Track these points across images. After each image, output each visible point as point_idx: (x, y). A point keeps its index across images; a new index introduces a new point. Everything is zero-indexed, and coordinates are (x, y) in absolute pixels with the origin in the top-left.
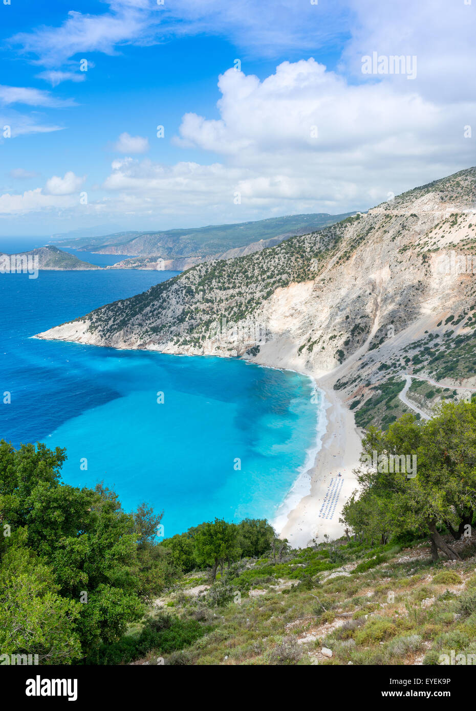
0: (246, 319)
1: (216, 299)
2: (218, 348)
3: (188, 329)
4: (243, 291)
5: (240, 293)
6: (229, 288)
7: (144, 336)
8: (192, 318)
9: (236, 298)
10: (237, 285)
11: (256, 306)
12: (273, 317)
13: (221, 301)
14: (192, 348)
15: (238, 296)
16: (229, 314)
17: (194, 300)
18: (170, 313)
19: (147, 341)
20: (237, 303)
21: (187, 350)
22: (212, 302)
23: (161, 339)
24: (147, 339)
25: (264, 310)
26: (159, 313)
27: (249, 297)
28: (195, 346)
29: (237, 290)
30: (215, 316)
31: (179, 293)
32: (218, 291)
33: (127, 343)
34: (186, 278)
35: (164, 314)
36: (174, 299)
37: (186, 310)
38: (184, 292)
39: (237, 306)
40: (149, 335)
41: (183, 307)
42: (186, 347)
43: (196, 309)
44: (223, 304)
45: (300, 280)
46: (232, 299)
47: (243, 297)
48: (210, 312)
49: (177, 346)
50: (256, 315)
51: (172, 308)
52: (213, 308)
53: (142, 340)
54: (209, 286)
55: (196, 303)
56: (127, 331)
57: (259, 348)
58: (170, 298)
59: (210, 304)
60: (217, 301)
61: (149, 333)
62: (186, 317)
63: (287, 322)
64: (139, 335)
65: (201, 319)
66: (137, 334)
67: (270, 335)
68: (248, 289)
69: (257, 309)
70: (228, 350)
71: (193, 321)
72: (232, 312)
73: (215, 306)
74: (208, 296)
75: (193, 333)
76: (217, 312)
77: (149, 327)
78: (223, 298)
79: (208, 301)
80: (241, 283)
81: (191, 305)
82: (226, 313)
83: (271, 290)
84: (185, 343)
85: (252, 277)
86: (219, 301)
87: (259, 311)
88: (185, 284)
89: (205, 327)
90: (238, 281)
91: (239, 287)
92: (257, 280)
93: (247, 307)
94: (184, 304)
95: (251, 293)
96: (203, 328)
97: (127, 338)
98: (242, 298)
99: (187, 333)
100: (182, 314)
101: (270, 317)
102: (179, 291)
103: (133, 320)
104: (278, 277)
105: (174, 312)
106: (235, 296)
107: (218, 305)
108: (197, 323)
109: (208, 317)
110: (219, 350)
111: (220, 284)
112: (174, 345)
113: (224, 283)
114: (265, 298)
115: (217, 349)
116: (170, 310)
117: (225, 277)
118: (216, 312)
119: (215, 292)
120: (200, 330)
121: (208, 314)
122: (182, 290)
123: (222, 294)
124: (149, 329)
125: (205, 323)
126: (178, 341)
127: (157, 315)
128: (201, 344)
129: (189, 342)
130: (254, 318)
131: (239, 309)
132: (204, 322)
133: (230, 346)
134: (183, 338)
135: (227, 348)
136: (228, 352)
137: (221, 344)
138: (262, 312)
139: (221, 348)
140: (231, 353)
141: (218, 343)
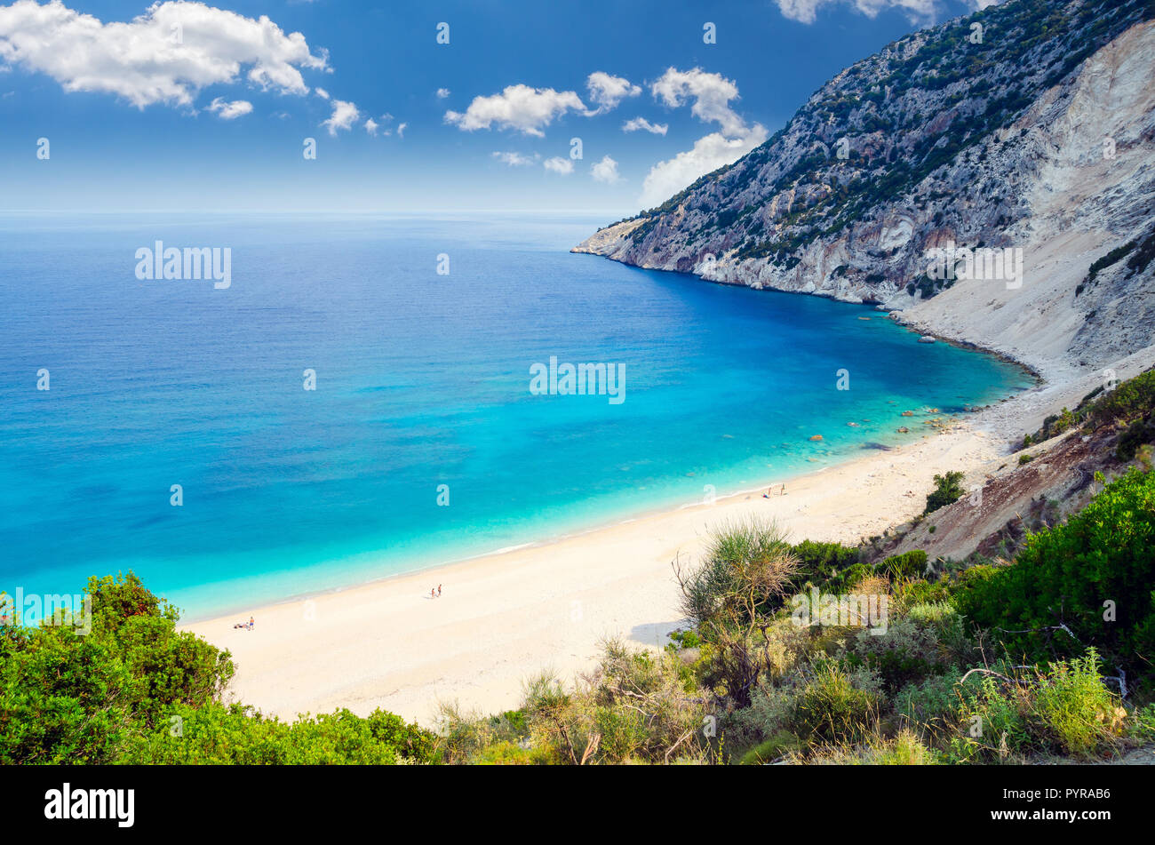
0: (952, 164)
2: (842, 270)
3: (785, 213)
4: (992, 80)
11: (1009, 118)
16: (919, 161)
17: (842, 130)
19: (700, 250)
23: (727, 246)
24: (701, 245)
28: (780, 260)
32: (919, 93)
33: (660, 255)
39: (954, 128)
40: (709, 235)
42: (758, 264)
44: (916, 133)
46: (945, 110)
47: (985, 98)
48: (871, 160)
50: (995, 149)
53: (689, 248)
54: (902, 83)
55: (842, 137)
59: (878, 134)
60: (905, 123)
61: (711, 230)
63: (1119, 166)
66: (689, 230)
67: (1023, 222)
70: (871, 279)
71: (809, 187)
72: (928, 155)
75: (793, 223)
77: (718, 214)
96: (826, 210)
100: (794, 169)
106: (959, 100)
107: (902, 136)
110: (842, 278)
115: (837, 273)
116: (777, 165)
119: (909, 96)
121: (861, 165)
123: (926, 101)
124: (716, 220)
128: (797, 255)
130: (983, 158)
135: (870, 272)
136: (865, 288)
137: (853, 257)
138: (1024, 133)
139: (849, 273)
140: (874, 291)
141: (843, 251)
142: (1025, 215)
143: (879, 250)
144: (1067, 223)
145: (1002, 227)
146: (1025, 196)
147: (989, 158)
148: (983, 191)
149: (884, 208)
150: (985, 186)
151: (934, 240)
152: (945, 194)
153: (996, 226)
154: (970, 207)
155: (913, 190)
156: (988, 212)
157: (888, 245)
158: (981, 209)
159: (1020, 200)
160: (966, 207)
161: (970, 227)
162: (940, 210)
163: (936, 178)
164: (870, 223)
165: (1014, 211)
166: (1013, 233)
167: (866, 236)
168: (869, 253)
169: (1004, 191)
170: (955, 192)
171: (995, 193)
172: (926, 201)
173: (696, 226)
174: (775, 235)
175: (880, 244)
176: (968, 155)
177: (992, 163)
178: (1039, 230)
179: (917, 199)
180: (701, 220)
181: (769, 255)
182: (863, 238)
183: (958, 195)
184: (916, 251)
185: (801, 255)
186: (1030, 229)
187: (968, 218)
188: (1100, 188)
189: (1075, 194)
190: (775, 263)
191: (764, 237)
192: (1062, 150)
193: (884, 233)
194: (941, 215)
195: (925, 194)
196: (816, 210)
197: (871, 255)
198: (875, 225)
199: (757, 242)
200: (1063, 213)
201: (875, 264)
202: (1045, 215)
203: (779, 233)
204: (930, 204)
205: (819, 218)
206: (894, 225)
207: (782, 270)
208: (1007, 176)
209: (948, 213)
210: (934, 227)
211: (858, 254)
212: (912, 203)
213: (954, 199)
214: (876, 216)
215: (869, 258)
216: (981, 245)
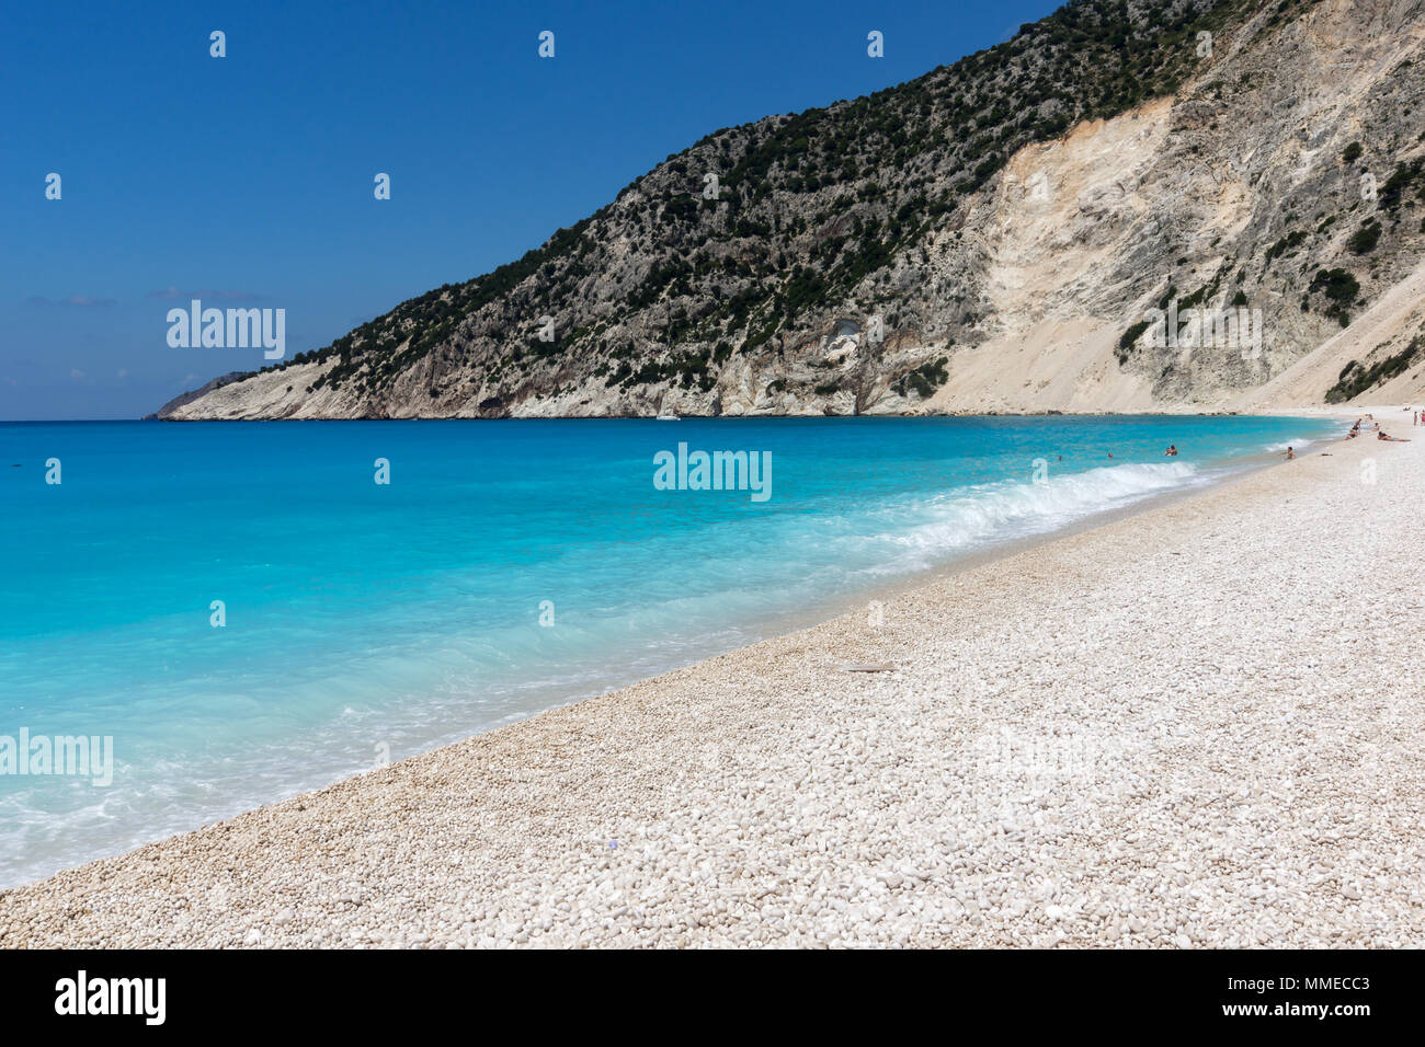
0: (893, 266)
1: (778, 222)
2: (780, 385)
3: (664, 329)
4: (884, 183)
5: (872, 193)
6: (829, 181)
7: (506, 369)
8: (683, 289)
9: (854, 207)
10: (862, 170)
11: (935, 221)
12: (1007, 253)
13: (799, 225)
14: (677, 392)
15: (862, 201)
16: (826, 266)
17: (694, 234)
18: (604, 285)
19: (515, 388)
20: (858, 225)
21: (657, 402)
22: (764, 233)
23: (565, 377)
24: (514, 379)
25: (967, 232)
26: (566, 289)
27: (904, 197)
28: (687, 383)
29: (860, 184)
30: (772, 279)
31: (645, 215)
32: (786, 195)
33: (442, 400)
34: (670, 171)
35: (582, 290)
36: (624, 239)
37: (662, 268)
38: (661, 210)
39: (857, 233)
40: (523, 367)
41: (652, 258)
42: (654, 390)
43: (701, 259)
44: (805, 238)
45: (1109, 108)
46: (838, 214)
47: (884, 201)
48: (753, 267)
49: (617, 387)
50: (934, 251)
51: (614, 268)
52: (765, 254)
53: (497, 386)
54: (755, 184)
55: (702, 241)
56: (446, 358)
57: (945, 368)
58: (610, 234)
59: (754, 239)
60: (784, 227)
61: (524, 360)
62: (662, 290)
63: (1065, 264)
64: (489, 369)
65: (716, 291)
66: (482, 364)
67: (991, 317)
68: (903, 173)
69: (938, 230)
70: (821, 391)
71: (686, 299)
72: (839, 259)
73: (774, 248)
74: (750, 216)
75: (683, 341)
76: (782, 264)
77: (526, 342)
78: (808, 215)
79: (746, 230)
80: (877, 161)
81: (686, 253)
82: (817, 266)
83: (993, 157)
84: (651, 374)
85: (923, 133)
86: (791, 228)
87: (944, 236)
88: (669, 186)
89: (731, 317)
90: (864, 157)
91: (867, 174)
92: (941, 140)
93: (897, 232)
94: (657, 247)
95: (914, 184)
96: (724, 323)
97: (445, 380)
98: (878, 205)
99: (662, 340)
100: (648, 279)
101: (992, 254)
102: (644, 210)
103: (470, 320)
104: (1022, 116)
105: (619, 281)
106: (850, 202)
107: (786, 240)
108: (701, 305)
109: (746, 283)
110: (782, 394)
111: (795, 174)
112: (608, 385)
113: (813, 168)
114: (972, 188)
115: (773, 390)
116: (606, 277)
117: (818, 150)
118: (776, 266)
119: (775, 197)
120: (713, 327)
121: (745, 273)
122: (654, 207)
123: (802, 205)
124: (525, 349)
125: (731, 305)
126: (625, 370)
127: (558, 295)
128: (711, 375)
129: (664, 369)
130: (926, 260)
131: (864, 244)
132: (726, 302)
133: (830, 376)
134: (645, 361)
135: (816, 384)
136: (818, 400)
137: (790, 369)
138: (959, 236)
139: (792, 387)
140: (830, 403)
141: (777, 365)
142: (992, 311)
143: (821, 360)
144: (1038, 316)
145: (971, 324)
146: (984, 293)
147: (931, 259)
148: (939, 291)
149: (820, 315)
150: (940, 286)
151: (895, 342)
152: (892, 297)
153: (963, 324)
154: (928, 307)
155: (851, 294)
156: (951, 310)
157: (834, 355)
158: (941, 308)
159: (981, 298)
160: (924, 307)
161: (934, 327)
162: (894, 312)
163: (877, 281)
164: (805, 331)
165: (979, 308)
166: (985, 329)
167: (801, 346)
168: (809, 364)
169: (964, 290)
170: (905, 295)
171: (954, 291)
172: (872, 305)
173: (492, 358)
174: (662, 357)
175: (821, 353)
176: (908, 257)
177: (938, 265)
178: (1011, 325)
179: (859, 303)
180: (497, 350)
181: (667, 378)
182: (798, 348)
183: (911, 296)
184: (874, 356)
185: (716, 373)
186: (1000, 323)
187: (929, 318)
188: (1057, 285)
189: (1032, 290)
190: (680, 386)
191: (643, 359)
192: (1001, 252)
193: (824, 342)
194: (897, 317)
195: (867, 298)
196: (709, 324)
197: (813, 366)
198: (811, 333)
199: (637, 367)
200: (1030, 307)
201: (821, 375)
202: (1012, 310)
203: (667, 353)
204: (879, 307)
205: (718, 333)
206: (834, 333)
207: (695, 393)
208: (961, 275)
209: (905, 314)
210: (891, 329)
211: (795, 366)
212: (855, 307)
213: (907, 300)
214: (812, 323)
215: (812, 369)
216: (952, 342)
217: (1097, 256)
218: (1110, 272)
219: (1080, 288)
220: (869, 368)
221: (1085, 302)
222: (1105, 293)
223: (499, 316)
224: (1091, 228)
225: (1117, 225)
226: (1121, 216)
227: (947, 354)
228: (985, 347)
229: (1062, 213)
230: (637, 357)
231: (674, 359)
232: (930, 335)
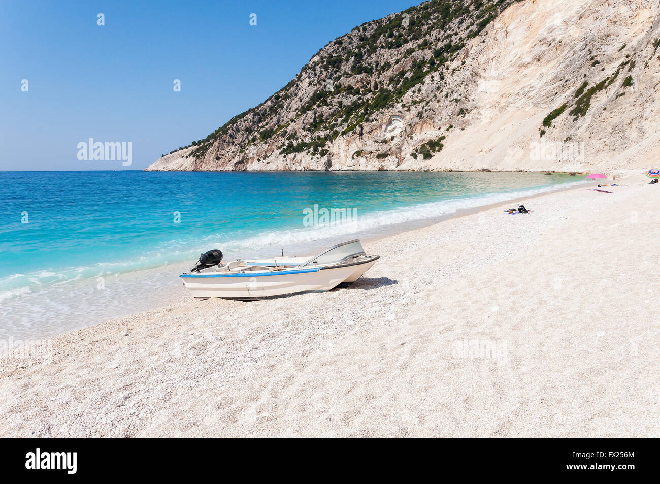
0: (423, 83)
2: (359, 154)
3: (311, 124)
5: (425, 45)
6: (406, 42)
7: (247, 146)
8: (324, 103)
9: (414, 53)
13: (386, 67)
14: (309, 158)
16: (395, 87)
18: (295, 103)
19: (250, 156)
21: (299, 161)
23: (270, 150)
24: (249, 151)
28: (315, 152)
29: (421, 41)
33: (221, 161)
38: (325, 63)
39: (414, 67)
41: (315, 88)
42: (299, 156)
43: (337, 87)
44: (388, 73)
47: (430, 49)
48: (362, 90)
50: (447, 74)
52: (368, 83)
53: (241, 154)
55: (339, 78)
56: (225, 141)
57: (442, 142)
59: (363, 75)
61: (256, 142)
63: (525, 76)
64: (242, 147)
65: (340, 103)
67: (475, 111)
69: (452, 61)
70: (379, 156)
73: (373, 79)
75: (319, 130)
76: (376, 88)
78: (392, 61)
88: (333, 51)
95: (447, 37)
96: (340, 120)
98: (427, 51)
99: (309, 130)
101: (481, 72)
107: (380, 75)
108: (331, 111)
109: (355, 98)
110: (359, 158)
114: (474, 35)
115: (355, 156)
118: (372, 89)
119: (378, 52)
120: (333, 123)
121: (357, 93)
122: (323, 63)
123: (390, 55)
128: (327, 148)
130: (442, 78)
131: (414, 73)
133: (384, 148)
134: (299, 141)
135: (378, 153)
136: (377, 162)
137: (365, 145)
138: (463, 63)
139: (365, 154)
140: (383, 164)
141: (358, 142)
142: (476, 107)
143: (382, 139)
144: (503, 108)
145: (462, 115)
146: (473, 96)
147: (446, 78)
148: (447, 96)
149: (382, 113)
150: (447, 94)
151: (420, 127)
152: (421, 101)
153: (458, 115)
154: (440, 106)
155: (400, 100)
156: (452, 107)
157: (389, 136)
158: (447, 107)
159: (470, 100)
160: (437, 106)
161: (442, 118)
162: (421, 110)
163: (414, 92)
164: (374, 123)
165: (468, 106)
166: (471, 118)
167: (372, 131)
168: (375, 141)
169: (461, 95)
170: (428, 99)
171: (455, 96)
172: (410, 106)
173: (244, 141)
174: (307, 138)
175: (382, 135)
176: (432, 77)
177: (449, 81)
178: (486, 114)
179: (403, 106)
180: (247, 137)
181: (306, 150)
182: (370, 132)
183: (431, 100)
184: (408, 136)
185: (329, 147)
186: (481, 114)
187: (440, 113)
188: (517, 88)
189: (502, 93)
190: (312, 154)
191: (299, 140)
192: (487, 71)
193: (384, 129)
194: (422, 113)
195: (408, 103)
196: (332, 121)
197: (377, 142)
198: (378, 124)
199: (295, 144)
200: (499, 103)
201: (380, 147)
202: (489, 105)
203: (310, 136)
204: (413, 108)
205: (335, 125)
206: (390, 123)
207: (317, 158)
208: (460, 86)
209: (426, 111)
210: (418, 120)
211: (368, 143)
212: (401, 108)
213: (428, 102)
214: (377, 118)
215: (376, 144)
216: (451, 127)
217: (544, 70)
218: (550, 78)
219: (530, 89)
220: (405, 142)
221: (532, 98)
222: (544, 92)
223: (250, 120)
224: (544, 51)
225: (561, 48)
226: (563, 42)
227: (447, 133)
228: (469, 129)
229: (529, 44)
230: (297, 139)
231: (312, 139)
232: (439, 123)
